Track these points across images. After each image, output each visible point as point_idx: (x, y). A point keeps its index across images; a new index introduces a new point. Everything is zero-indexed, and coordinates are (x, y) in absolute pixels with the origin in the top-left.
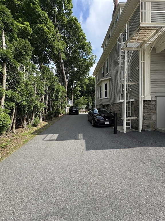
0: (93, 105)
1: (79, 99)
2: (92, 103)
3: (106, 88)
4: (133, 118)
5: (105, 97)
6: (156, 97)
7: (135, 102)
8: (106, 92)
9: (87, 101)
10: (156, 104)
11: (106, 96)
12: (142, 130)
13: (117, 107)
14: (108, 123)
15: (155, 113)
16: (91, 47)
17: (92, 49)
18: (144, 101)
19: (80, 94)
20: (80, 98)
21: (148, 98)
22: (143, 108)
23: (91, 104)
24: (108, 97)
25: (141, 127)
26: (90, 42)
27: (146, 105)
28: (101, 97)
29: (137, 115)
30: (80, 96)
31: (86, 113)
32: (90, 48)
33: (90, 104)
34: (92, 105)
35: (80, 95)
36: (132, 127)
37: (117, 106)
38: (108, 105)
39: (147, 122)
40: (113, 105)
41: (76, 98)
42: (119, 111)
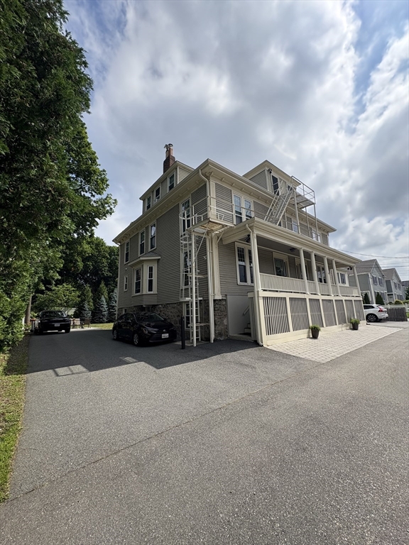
0: (96, 308)
1: (50, 290)
2: (92, 304)
3: (151, 275)
4: (202, 325)
5: (149, 291)
6: (226, 295)
7: (203, 302)
8: (151, 282)
9: (79, 297)
10: (226, 304)
11: (150, 289)
12: (214, 340)
13: (172, 310)
14: (166, 336)
15: (226, 316)
16: (106, 181)
17: (108, 185)
18: (215, 300)
19: (60, 278)
20: (54, 288)
21: (219, 297)
22: (214, 310)
23: (88, 306)
24: (155, 291)
25: (213, 336)
26: (104, 171)
27: (217, 306)
28: (138, 291)
29: (208, 320)
30: (58, 283)
31: (82, 330)
32: (104, 181)
33: (86, 306)
34: (93, 308)
35: (58, 280)
36: (202, 340)
37: (174, 308)
38: (154, 306)
39: (219, 328)
40: (166, 306)
41: (44, 288)
42: (178, 316)
